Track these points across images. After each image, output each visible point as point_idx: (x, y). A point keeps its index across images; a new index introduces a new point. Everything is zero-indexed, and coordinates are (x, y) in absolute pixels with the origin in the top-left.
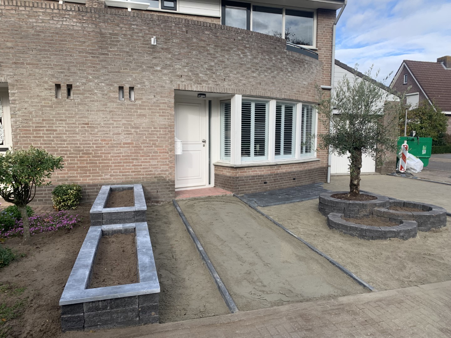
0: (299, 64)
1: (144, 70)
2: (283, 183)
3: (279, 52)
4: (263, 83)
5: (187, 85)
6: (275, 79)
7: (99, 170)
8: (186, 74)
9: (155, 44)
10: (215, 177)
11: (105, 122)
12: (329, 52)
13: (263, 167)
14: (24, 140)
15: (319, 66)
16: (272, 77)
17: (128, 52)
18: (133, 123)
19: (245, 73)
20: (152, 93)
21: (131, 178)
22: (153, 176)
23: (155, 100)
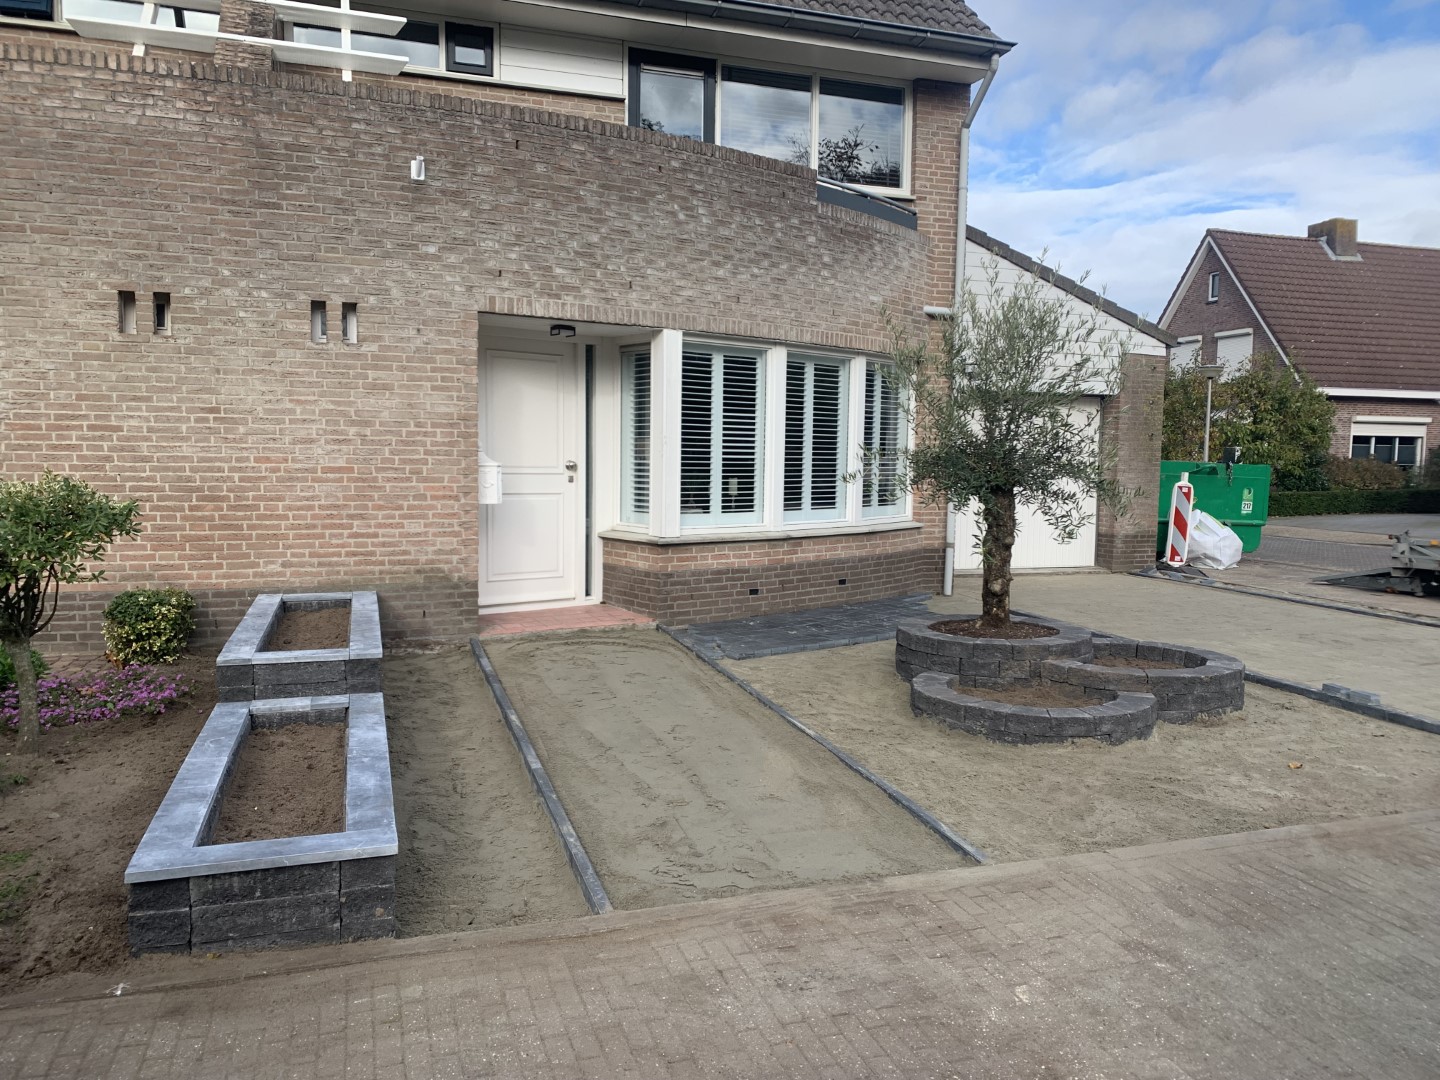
0: (857, 243)
1: (387, 255)
2: (809, 593)
3: (795, 208)
4: (747, 298)
5: (518, 300)
6: (782, 288)
7: (249, 546)
8: (514, 268)
9: (422, 178)
10: (605, 575)
11: (268, 406)
12: (950, 208)
13: (747, 545)
14: (19, 458)
15: (917, 249)
16: (774, 279)
17: (340, 201)
18: (352, 411)
19: (694, 266)
20: (410, 323)
21: (346, 573)
22: (412, 567)
23: (419, 342)
